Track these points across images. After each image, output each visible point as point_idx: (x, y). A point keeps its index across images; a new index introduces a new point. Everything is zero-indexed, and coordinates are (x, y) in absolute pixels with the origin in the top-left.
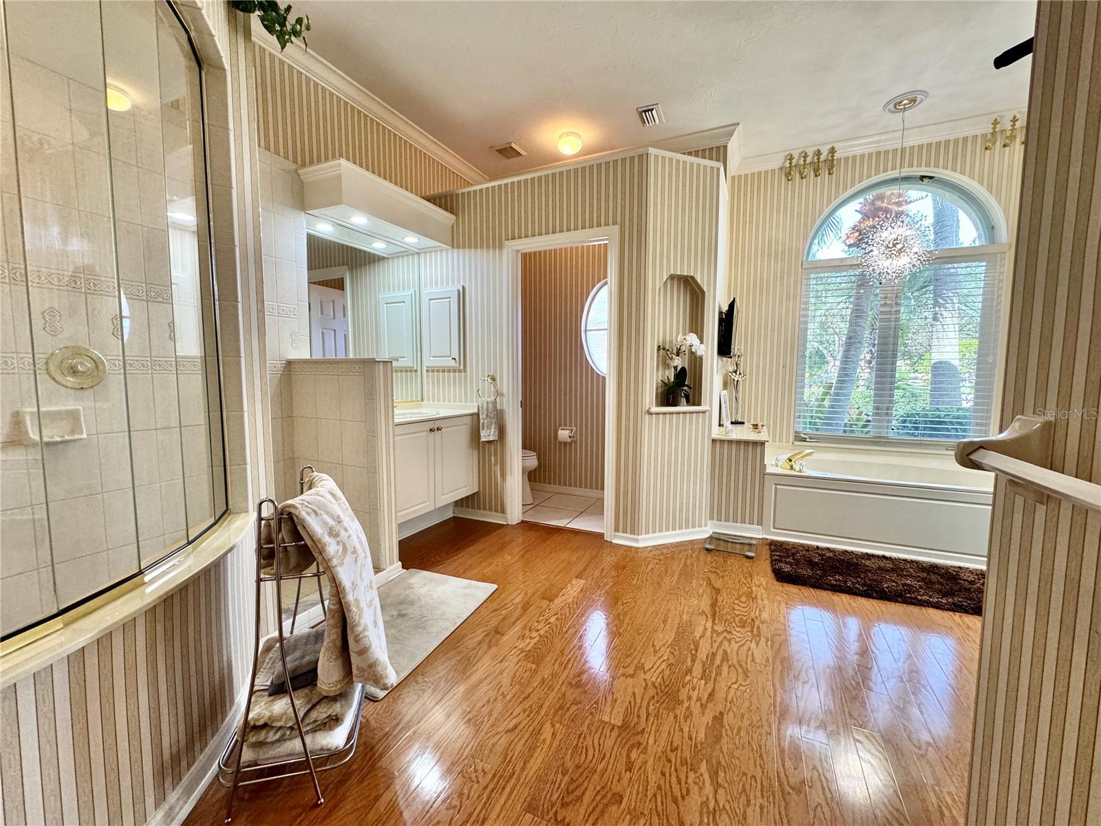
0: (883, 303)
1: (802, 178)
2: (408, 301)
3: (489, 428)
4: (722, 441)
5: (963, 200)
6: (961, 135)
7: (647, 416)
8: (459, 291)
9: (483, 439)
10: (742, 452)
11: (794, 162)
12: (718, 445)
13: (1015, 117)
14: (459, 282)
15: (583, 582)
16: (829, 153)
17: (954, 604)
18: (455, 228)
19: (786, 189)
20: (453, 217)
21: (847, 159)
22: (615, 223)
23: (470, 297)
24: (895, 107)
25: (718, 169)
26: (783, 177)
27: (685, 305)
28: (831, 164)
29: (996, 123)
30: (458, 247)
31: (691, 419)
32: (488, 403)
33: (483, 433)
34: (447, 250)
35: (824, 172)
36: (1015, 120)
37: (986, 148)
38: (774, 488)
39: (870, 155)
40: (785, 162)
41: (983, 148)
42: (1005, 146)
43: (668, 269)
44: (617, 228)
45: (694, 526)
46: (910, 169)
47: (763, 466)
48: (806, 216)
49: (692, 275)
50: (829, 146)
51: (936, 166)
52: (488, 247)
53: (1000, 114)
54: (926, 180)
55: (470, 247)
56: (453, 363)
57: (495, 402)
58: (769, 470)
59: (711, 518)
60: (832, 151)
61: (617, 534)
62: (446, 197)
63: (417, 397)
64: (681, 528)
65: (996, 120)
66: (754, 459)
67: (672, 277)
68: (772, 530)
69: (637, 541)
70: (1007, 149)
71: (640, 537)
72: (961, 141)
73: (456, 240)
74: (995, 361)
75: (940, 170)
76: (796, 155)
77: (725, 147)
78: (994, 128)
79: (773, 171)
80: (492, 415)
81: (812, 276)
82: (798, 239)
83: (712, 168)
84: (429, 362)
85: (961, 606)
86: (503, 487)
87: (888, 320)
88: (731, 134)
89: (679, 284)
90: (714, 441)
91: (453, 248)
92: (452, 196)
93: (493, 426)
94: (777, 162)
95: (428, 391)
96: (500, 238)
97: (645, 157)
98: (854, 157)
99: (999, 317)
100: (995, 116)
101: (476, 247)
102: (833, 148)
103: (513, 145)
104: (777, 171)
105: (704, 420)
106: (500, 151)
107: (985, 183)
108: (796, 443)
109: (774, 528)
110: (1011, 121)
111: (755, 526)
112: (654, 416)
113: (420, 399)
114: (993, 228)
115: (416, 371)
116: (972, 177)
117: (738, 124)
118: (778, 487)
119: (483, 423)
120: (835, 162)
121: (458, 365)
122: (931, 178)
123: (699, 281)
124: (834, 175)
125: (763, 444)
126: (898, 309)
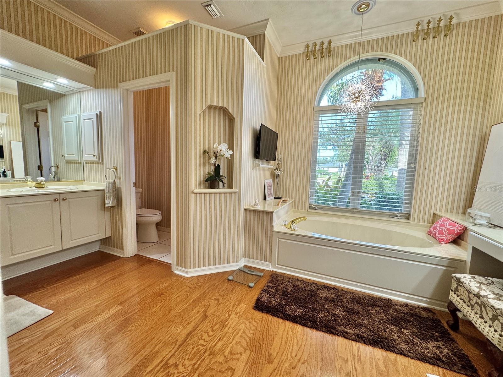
0: (357, 131)
1: (314, 59)
2: (74, 120)
3: (110, 199)
4: (250, 210)
5: (402, 72)
6: (400, 33)
7: (193, 195)
8: (97, 115)
9: (106, 206)
10: (261, 217)
11: (310, 49)
12: (248, 213)
13: (429, 21)
14: (99, 108)
15: (121, 307)
16: (329, 43)
17: (358, 335)
18: (96, 75)
19: (306, 65)
20: (94, 69)
21: (338, 47)
22: (173, 70)
23: (104, 118)
24: (358, 10)
25: (243, 40)
26: (305, 58)
27: (225, 126)
28: (329, 50)
29: (418, 24)
30: (98, 88)
31: (226, 197)
32: (109, 183)
33: (107, 202)
34: (93, 89)
35: (326, 54)
36: (429, 22)
37: (414, 41)
38: (277, 240)
39: (351, 45)
40: (305, 49)
41: (412, 41)
42: (424, 39)
43: (207, 100)
44: (174, 73)
45: (229, 262)
46: (372, 54)
47: (272, 227)
48: (316, 81)
49: (225, 106)
50: (328, 39)
51: (386, 51)
52: (112, 88)
53: (421, 19)
54: (382, 61)
55: (103, 88)
56: (95, 159)
57: (114, 183)
58: (275, 229)
59: (245, 257)
60: (330, 42)
61: (178, 267)
62: (91, 56)
63: (82, 178)
64: (219, 264)
65: (419, 22)
66: (267, 221)
67: (210, 107)
68: (277, 265)
69: (187, 273)
70: (425, 41)
71: (189, 270)
72: (400, 36)
73: (97, 84)
74: (415, 167)
75: (388, 54)
76: (311, 45)
77: (264, 35)
78: (418, 28)
79: (300, 54)
80: (111, 191)
81: (320, 115)
82: (312, 94)
83: (239, 39)
84: (86, 157)
85: (362, 337)
86: (122, 234)
87: (359, 142)
88: (265, 26)
89: (220, 112)
90: (246, 210)
91: (95, 88)
92: (94, 56)
93: (112, 198)
94: (301, 50)
95: (87, 175)
96: (117, 81)
97: (188, 26)
98: (342, 46)
99: (419, 141)
100: (418, 20)
101: (106, 88)
102: (330, 40)
103: (141, 30)
104: (301, 54)
105: (235, 198)
106: (135, 33)
107: (413, 62)
108: (309, 210)
109: (278, 264)
110: (427, 23)
111: (267, 263)
112: (198, 195)
113: (83, 180)
114: (417, 89)
115: (81, 163)
116: (405, 57)
117: (269, 19)
118: (280, 240)
119: (107, 196)
120: (332, 49)
121: (97, 160)
122: (384, 59)
123: (230, 110)
124: (331, 57)
125: (272, 213)
126: (365, 135)
